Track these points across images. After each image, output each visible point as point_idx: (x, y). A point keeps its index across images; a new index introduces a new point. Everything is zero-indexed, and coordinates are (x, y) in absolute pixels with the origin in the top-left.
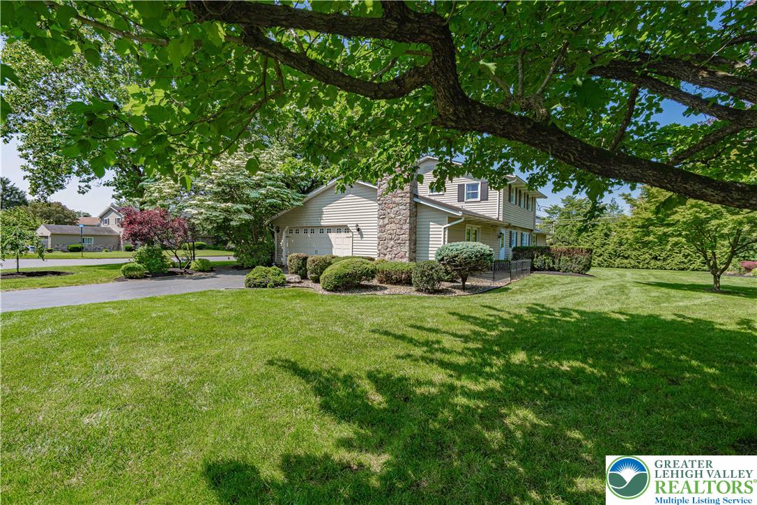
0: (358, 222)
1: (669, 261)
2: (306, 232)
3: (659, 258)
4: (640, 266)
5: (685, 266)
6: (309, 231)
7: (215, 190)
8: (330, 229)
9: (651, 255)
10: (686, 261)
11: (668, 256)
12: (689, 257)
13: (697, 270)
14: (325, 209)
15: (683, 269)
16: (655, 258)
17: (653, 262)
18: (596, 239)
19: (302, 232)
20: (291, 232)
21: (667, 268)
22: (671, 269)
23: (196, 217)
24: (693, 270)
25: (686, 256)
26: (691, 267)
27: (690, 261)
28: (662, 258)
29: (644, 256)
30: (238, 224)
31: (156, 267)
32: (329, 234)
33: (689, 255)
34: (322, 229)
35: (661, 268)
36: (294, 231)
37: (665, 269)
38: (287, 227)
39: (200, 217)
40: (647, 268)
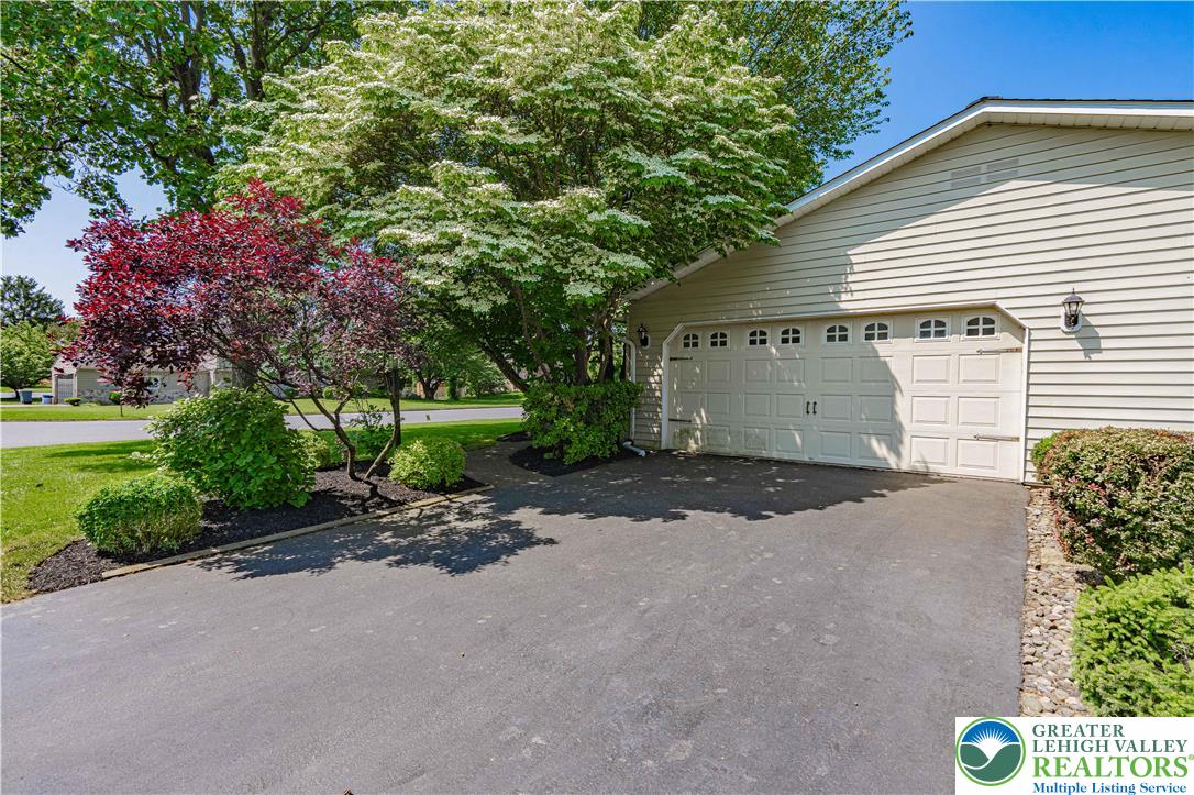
0: (1079, 287)
2: (757, 339)
6: (774, 335)
7: (510, 140)
8: (879, 325)
14: (857, 255)
19: (738, 344)
20: (691, 341)
23: (429, 259)
30: (598, 291)
31: (255, 486)
32: (882, 347)
34: (837, 327)
36: (705, 341)
38: (678, 328)
39: (445, 261)
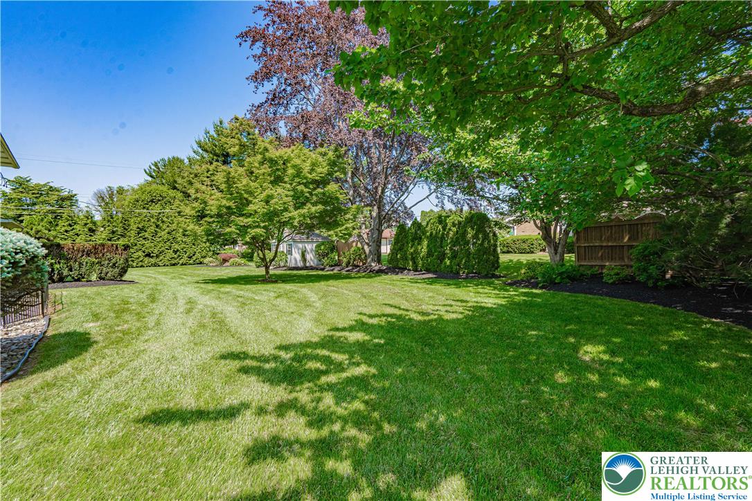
1: (161, 258)
3: (152, 255)
4: (135, 264)
5: (176, 261)
9: (144, 252)
10: (176, 256)
11: (160, 253)
12: (178, 253)
13: (185, 264)
15: (174, 265)
16: (148, 255)
17: (147, 259)
18: (77, 235)
21: (161, 264)
22: (164, 266)
24: (182, 265)
25: (175, 252)
26: (181, 262)
27: (179, 256)
28: (155, 255)
29: (137, 254)
33: (178, 250)
35: (155, 265)
37: (159, 266)
40: (142, 266)
